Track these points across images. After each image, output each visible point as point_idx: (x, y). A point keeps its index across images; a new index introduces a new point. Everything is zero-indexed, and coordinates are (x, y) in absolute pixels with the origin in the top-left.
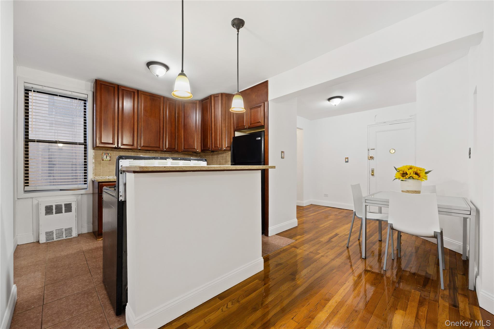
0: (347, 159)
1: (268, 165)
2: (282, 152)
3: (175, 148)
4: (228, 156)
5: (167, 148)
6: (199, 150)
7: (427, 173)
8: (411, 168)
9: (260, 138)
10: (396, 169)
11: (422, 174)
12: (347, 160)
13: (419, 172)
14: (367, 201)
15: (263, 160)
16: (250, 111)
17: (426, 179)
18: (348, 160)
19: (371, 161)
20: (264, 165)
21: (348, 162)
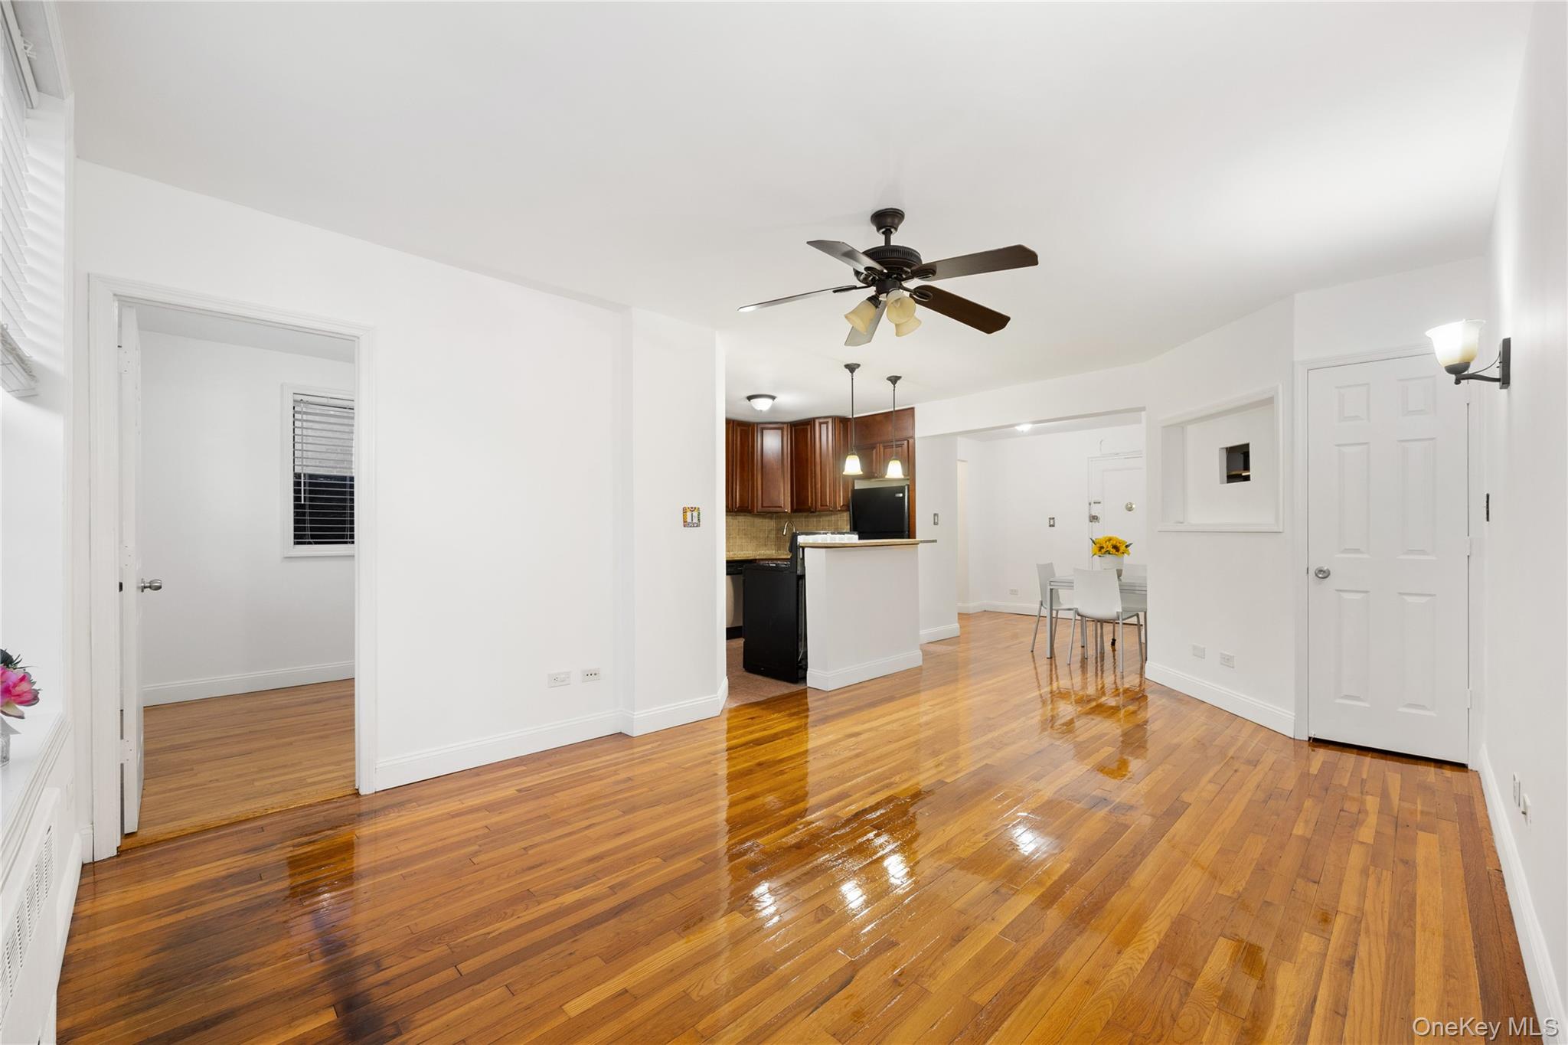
0: (1052, 521)
1: (915, 538)
2: (935, 515)
3: (748, 507)
4: (844, 519)
5: (738, 506)
6: (788, 510)
7: (1127, 546)
8: (1110, 540)
9: (901, 495)
10: (1093, 542)
11: (1122, 548)
12: (1052, 523)
13: (1118, 545)
14: (1052, 583)
15: (906, 529)
16: (884, 452)
17: (1129, 554)
18: (1054, 522)
19: (1095, 524)
20: (909, 538)
21: (1053, 526)
